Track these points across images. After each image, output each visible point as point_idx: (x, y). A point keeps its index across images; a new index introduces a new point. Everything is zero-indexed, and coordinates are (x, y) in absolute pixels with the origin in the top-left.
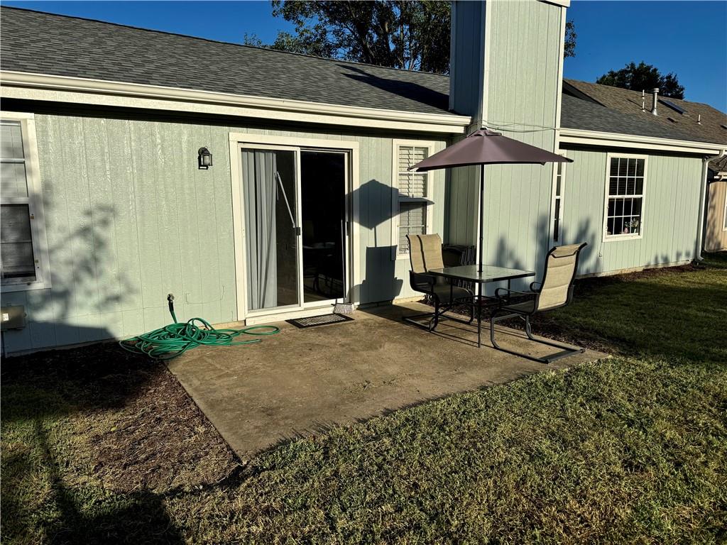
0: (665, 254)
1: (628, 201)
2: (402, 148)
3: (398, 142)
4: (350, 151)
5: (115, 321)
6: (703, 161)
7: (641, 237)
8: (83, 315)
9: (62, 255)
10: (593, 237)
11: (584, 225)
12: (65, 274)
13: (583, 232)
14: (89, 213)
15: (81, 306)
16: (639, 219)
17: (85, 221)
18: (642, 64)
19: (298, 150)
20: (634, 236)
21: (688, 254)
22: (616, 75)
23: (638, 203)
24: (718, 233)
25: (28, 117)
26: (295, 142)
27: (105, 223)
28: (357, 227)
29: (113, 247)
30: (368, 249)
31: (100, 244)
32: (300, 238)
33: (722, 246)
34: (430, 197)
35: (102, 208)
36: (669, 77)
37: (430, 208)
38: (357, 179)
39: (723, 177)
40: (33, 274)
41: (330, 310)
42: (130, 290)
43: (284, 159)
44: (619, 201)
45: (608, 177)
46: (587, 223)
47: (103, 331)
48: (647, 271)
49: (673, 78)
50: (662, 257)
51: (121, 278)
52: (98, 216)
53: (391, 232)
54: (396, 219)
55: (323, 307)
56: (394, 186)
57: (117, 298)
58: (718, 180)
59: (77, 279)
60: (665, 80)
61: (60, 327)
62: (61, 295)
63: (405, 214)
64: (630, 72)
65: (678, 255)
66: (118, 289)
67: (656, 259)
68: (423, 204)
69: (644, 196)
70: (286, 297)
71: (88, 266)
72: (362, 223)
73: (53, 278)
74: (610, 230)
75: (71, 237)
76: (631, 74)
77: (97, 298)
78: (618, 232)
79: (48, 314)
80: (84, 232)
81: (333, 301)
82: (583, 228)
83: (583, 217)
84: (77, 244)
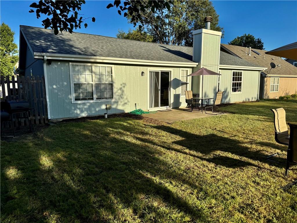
0: (248, 98)
1: (238, 83)
2: (182, 70)
3: (181, 69)
4: (171, 71)
5: (125, 108)
6: (259, 72)
7: (242, 93)
8: (120, 107)
9: (117, 94)
10: (228, 93)
11: (226, 90)
12: (117, 97)
13: (225, 92)
14: (121, 85)
15: (120, 105)
16: (241, 88)
17: (121, 86)
18: (249, 34)
19: (160, 71)
20: (240, 92)
21: (255, 98)
22: (240, 38)
23: (240, 83)
24: (268, 93)
25: (113, 66)
27: (124, 87)
28: (172, 89)
29: (125, 92)
30: (174, 94)
31: (123, 91)
32: (160, 91)
33: (269, 97)
34: (188, 82)
35: (123, 84)
36: (258, 39)
37: (188, 84)
38: (172, 78)
39: (269, 76)
40: (113, 98)
41: (166, 109)
42: (128, 102)
43: (157, 73)
44: (235, 83)
45: (232, 76)
47: (123, 111)
48: (244, 102)
49: (260, 39)
50: (248, 99)
51: (127, 99)
52: (123, 85)
53: (179, 90)
54: (180, 87)
55: (164, 108)
56: (180, 79)
57: (126, 103)
58: (267, 77)
59: (119, 99)
60: (257, 40)
61: (116, 109)
62: (116, 102)
63: (182, 86)
65: (252, 98)
66: (126, 101)
67: (246, 99)
68: (186, 84)
69: (242, 82)
70: (156, 105)
71: (121, 96)
73: (116, 99)
74: (233, 91)
75: (118, 90)
76: (245, 38)
77: (123, 103)
78: (235, 91)
79: (114, 106)
80: (121, 89)
81: (166, 107)
82: (225, 90)
83: (225, 87)
84: (119, 91)
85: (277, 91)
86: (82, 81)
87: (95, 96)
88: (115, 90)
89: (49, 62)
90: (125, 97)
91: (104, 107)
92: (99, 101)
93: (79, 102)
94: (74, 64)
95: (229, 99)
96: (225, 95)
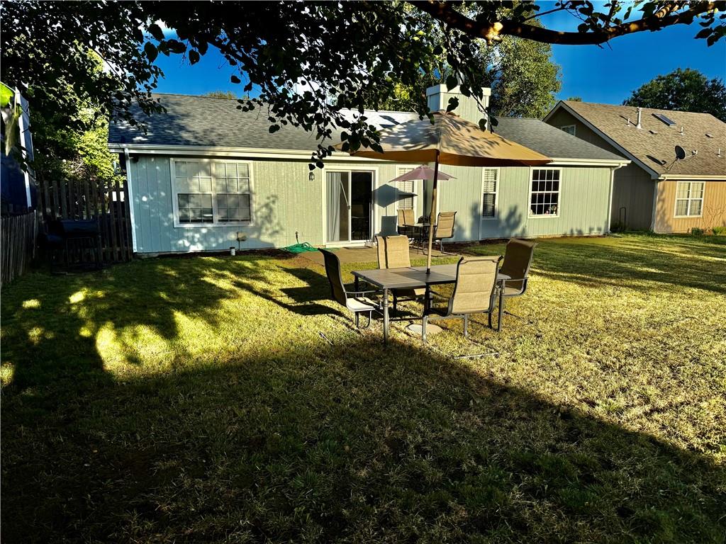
0: (579, 228)
1: (547, 195)
2: (400, 169)
3: (398, 166)
4: (374, 171)
5: (276, 241)
6: (611, 170)
7: (558, 216)
8: (266, 238)
9: (259, 214)
10: (520, 216)
11: (513, 210)
12: (259, 221)
13: (512, 213)
14: (268, 198)
15: (264, 234)
16: (556, 206)
17: (267, 201)
18: (688, 69)
19: (350, 171)
20: (554, 216)
23: (555, 197)
24: (669, 219)
25: (251, 162)
26: (349, 168)
27: (274, 202)
28: (377, 206)
29: (276, 212)
30: (383, 217)
31: (271, 210)
32: (350, 211)
33: (673, 229)
34: (415, 193)
35: (273, 196)
37: (414, 197)
38: (377, 184)
39: (667, 178)
40: (250, 220)
41: (363, 245)
42: (282, 229)
43: (344, 176)
44: (541, 195)
45: (531, 181)
46: (516, 208)
47: (273, 244)
48: (565, 237)
50: (577, 230)
51: (278, 224)
52: (272, 199)
53: (394, 209)
54: (397, 203)
55: (361, 243)
56: (396, 187)
57: (277, 232)
58: (663, 180)
59: (263, 223)
62: (258, 229)
63: (402, 201)
64: (676, 76)
65: (591, 230)
66: (277, 228)
67: (572, 231)
68: (412, 196)
69: (559, 192)
70: (343, 236)
71: (268, 218)
72: (379, 204)
73: (256, 224)
74: (534, 212)
75: (262, 207)
76: (677, 78)
77: (270, 231)
78: (540, 212)
79: (255, 236)
80: (267, 205)
81: (365, 241)
83: (513, 204)
84: (264, 210)
85: (699, 214)
86: (195, 190)
87: (216, 217)
88: (255, 206)
89: (136, 158)
90: (275, 221)
91: (232, 236)
92: (222, 225)
93: (187, 226)
94: (179, 160)
95: (524, 230)
96: (512, 220)
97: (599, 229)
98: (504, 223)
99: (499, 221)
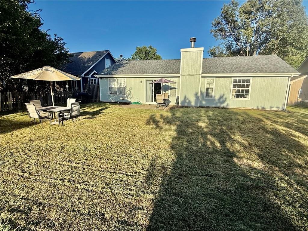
1: (243, 90)
3: (170, 78)
5: (131, 100)
6: (289, 78)
7: (249, 100)
8: (129, 100)
9: (127, 93)
12: (127, 95)
15: (129, 98)
16: (248, 95)
17: (129, 89)
25: (126, 78)
26: (153, 79)
31: (131, 92)
32: (154, 93)
34: (177, 87)
37: (176, 89)
38: (163, 84)
40: (125, 94)
42: (133, 97)
44: (238, 90)
45: (232, 83)
48: (253, 109)
50: (261, 107)
52: (131, 89)
53: (169, 93)
56: (169, 85)
57: (132, 98)
61: (127, 100)
62: (127, 97)
63: (172, 90)
66: (132, 97)
67: (258, 107)
69: (250, 88)
71: (129, 94)
72: (163, 91)
74: (234, 97)
78: (238, 97)
79: (126, 99)
82: (222, 96)
84: (129, 92)
86: (113, 86)
87: (117, 93)
88: (126, 91)
89: (101, 78)
90: (131, 95)
91: (121, 98)
92: (118, 95)
93: (111, 95)
94: (110, 78)
95: (228, 104)
96: (221, 100)
97: (278, 108)
98: (217, 101)
99: (214, 100)
